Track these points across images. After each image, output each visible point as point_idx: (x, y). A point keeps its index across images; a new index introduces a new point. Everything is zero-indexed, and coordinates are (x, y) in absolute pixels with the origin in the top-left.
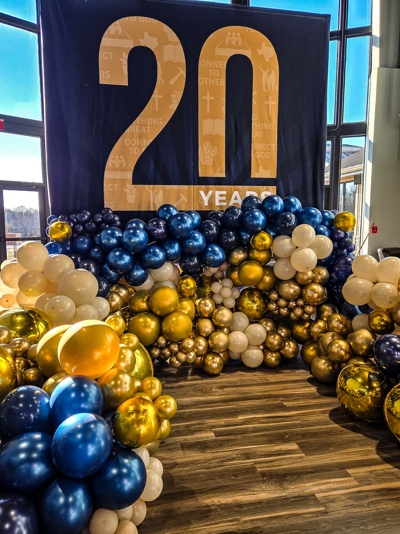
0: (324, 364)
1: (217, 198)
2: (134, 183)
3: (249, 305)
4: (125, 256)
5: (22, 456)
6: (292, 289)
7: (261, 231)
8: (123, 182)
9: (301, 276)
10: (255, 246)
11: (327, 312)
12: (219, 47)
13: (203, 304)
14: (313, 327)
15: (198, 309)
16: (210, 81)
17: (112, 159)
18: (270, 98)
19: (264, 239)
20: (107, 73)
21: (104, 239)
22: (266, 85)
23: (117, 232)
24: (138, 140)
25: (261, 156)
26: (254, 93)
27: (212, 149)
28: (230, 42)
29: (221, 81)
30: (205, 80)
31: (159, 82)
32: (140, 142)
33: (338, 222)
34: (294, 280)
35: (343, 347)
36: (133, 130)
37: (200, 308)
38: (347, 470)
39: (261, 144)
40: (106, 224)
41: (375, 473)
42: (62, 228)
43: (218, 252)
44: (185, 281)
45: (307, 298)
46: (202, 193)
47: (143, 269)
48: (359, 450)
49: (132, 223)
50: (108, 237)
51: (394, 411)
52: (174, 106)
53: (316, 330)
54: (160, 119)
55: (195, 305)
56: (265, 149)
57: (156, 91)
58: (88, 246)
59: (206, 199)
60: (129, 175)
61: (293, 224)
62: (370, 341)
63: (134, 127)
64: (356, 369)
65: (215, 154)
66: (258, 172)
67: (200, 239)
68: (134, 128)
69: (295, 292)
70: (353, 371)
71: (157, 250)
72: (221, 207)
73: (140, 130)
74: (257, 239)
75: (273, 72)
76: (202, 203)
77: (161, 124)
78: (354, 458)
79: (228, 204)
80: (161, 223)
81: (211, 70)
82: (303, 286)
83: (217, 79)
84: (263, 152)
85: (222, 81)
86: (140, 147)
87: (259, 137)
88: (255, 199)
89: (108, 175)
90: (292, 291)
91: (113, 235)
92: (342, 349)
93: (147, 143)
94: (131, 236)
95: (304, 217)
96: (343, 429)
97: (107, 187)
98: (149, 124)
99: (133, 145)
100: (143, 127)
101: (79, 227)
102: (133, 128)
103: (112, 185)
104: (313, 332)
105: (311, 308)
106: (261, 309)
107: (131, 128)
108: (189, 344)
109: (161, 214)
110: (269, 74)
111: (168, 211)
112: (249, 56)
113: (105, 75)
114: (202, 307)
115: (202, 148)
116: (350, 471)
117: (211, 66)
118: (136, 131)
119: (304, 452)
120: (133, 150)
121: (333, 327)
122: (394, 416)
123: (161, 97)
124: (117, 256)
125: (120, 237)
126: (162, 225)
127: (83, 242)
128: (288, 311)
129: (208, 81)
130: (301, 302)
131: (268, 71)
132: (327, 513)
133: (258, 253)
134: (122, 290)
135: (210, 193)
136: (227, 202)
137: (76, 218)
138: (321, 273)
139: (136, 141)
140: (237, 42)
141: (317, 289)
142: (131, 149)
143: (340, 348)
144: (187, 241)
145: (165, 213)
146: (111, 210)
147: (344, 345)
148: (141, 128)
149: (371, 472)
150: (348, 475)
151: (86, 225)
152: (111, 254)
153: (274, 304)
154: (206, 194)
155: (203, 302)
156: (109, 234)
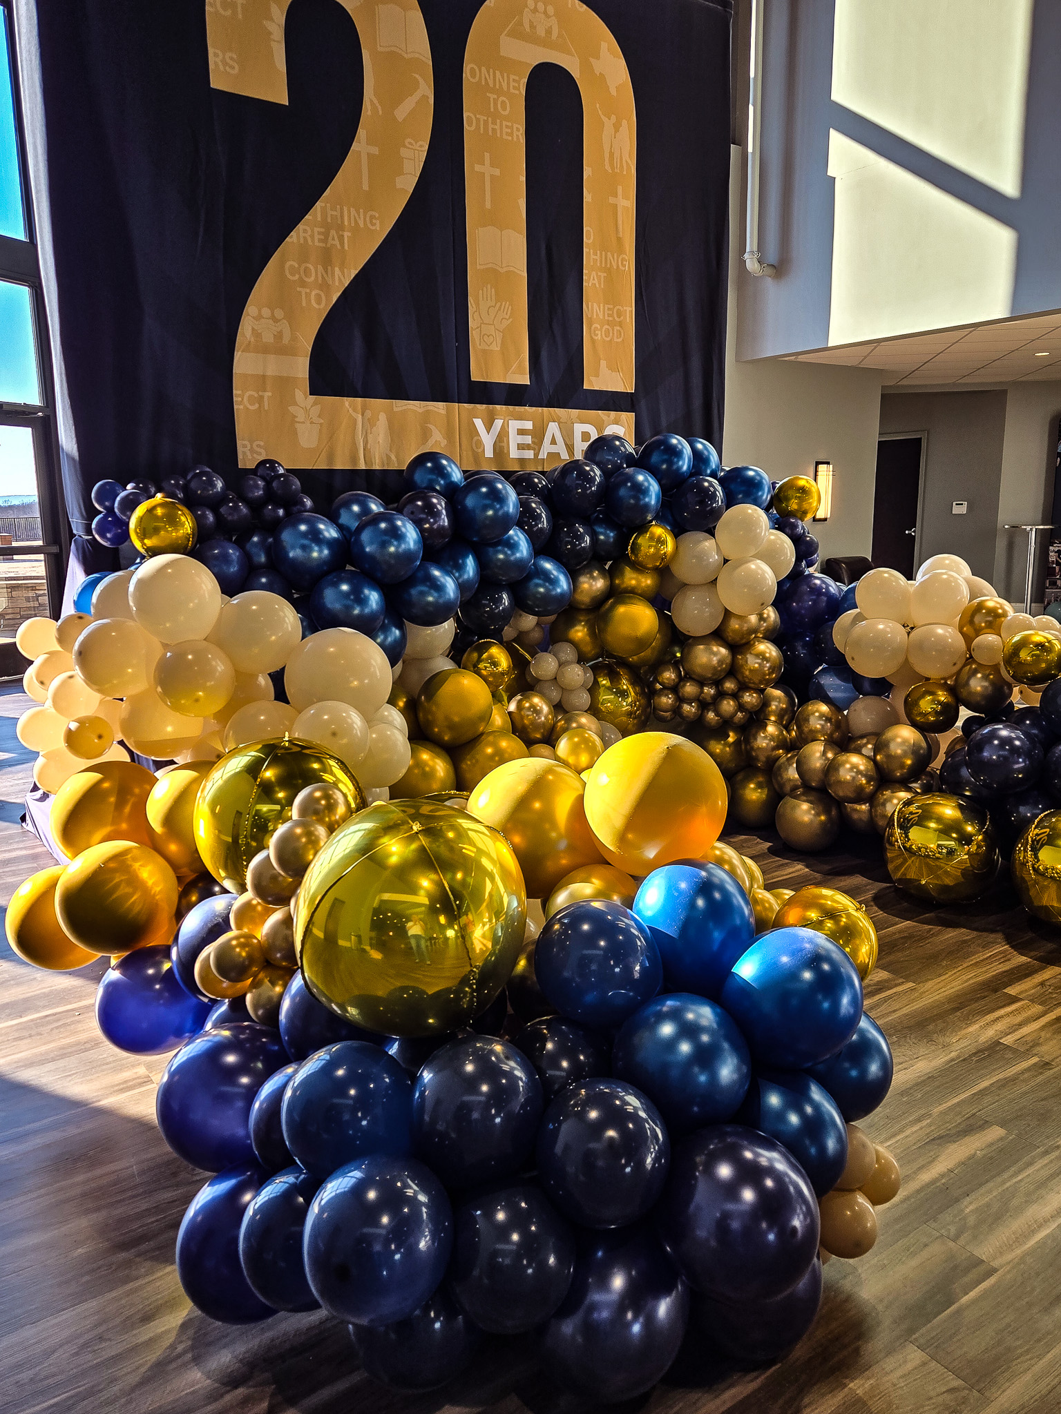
0: (808, 812)
1: (514, 440)
2: (314, 390)
3: (609, 704)
4: (366, 592)
6: (712, 656)
7: (651, 521)
8: (284, 384)
9: (734, 625)
10: (636, 556)
11: (776, 703)
12: (508, 35)
13: (529, 709)
14: (756, 739)
15: (517, 718)
16: (491, 126)
17: (253, 318)
18: (620, 189)
19: (659, 541)
20: (231, 58)
21: (293, 548)
22: (612, 154)
23: (324, 528)
24: (320, 268)
25: (603, 335)
26: (587, 172)
27: (499, 309)
28: (532, 26)
29: (515, 130)
30: (478, 120)
31: (369, 107)
32: (325, 275)
33: (787, 499)
34: (718, 635)
35: (862, 768)
36: (305, 238)
37: (522, 718)
38: (1005, 991)
39: (602, 305)
40: (278, 506)
41: (1050, 986)
42: (172, 520)
43: (557, 575)
45: (747, 673)
46: (479, 423)
48: (988, 955)
49: (345, 503)
50: (306, 542)
51: (1040, 867)
52: (408, 182)
53: (764, 745)
54: (374, 213)
55: (509, 713)
56: (611, 319)
57: (361, 133)
58: (239, 569)
59: (488, 441)
60: (301, 367)
62: (921, 748)
63: (308, 228)
64: (912, 808)
65: (506, 323)
66: (597, 375)
67: (521, 543)
68: (309, 233)
69: (720, 662)
70: (911, 813)
71: (437, 573)
72: (522, 461)
73: (325, 240)
74: (643, 541)
75: (624, 122)
76: (480, 450)
77: (378, 229)
78: (992, 970)
79: (536, 455)
80: (435, 501)
81: (492, 96)
82: (739, 647)
83: (508, 124)
84: (606, 327)
85: (518, 130)
86: (325, 287)
87: (597, 286)
88: (617, 443)
89: (244, 364)
90: (715, 660)
91: (315, 536)
92: (859, 772)
93: (343, 277)
96: (927, 927)
97: (243, 400)
98: (346, 223)
99: (306, 279)
100: (333, 233)
102: (304, 233)
103: (256, 395)
104: (759, 748)
105: (754, 695)
106: (637, 710)
107: (301, 231)
109: (420, 477)
110: (617, 127)
111: (440, 471)
112: (575, 74)
113: (225, 63)
114: (528, 716)
115: (478, 304)
116: (1012, 991)
117: (491, 86)
118: (313, 241)
119: (907, 979)
120: (308, 295)
121: (811, 731)
122: (1042, 875)
123: (375, 150)
124: (346, 595)
125: (335, 540)
126: (440, 507)
127: (224, 559)
128: (698, 709)
129: (486, 122)
130: (729, 685)
131: (613, 117)
132: (1047, 1064)
133: (634, 575)
135: (498, 423)
136: (534, 449)
138: (765, 616)
139: (315, 272)
140: (549, 31)
141: (768, 651)
142: (304, 291)
143: (855, 770)
144: (491, 550)
146: (280, 465)
147: (861, 762)
148: (326, 235)
149: (1042, 984)
150: (1014, 999)
151: (223, 510)
152: (329, 591)
153: (670, 696)
154: (489, 426)
155: (527, 705)
156: (304, 535)
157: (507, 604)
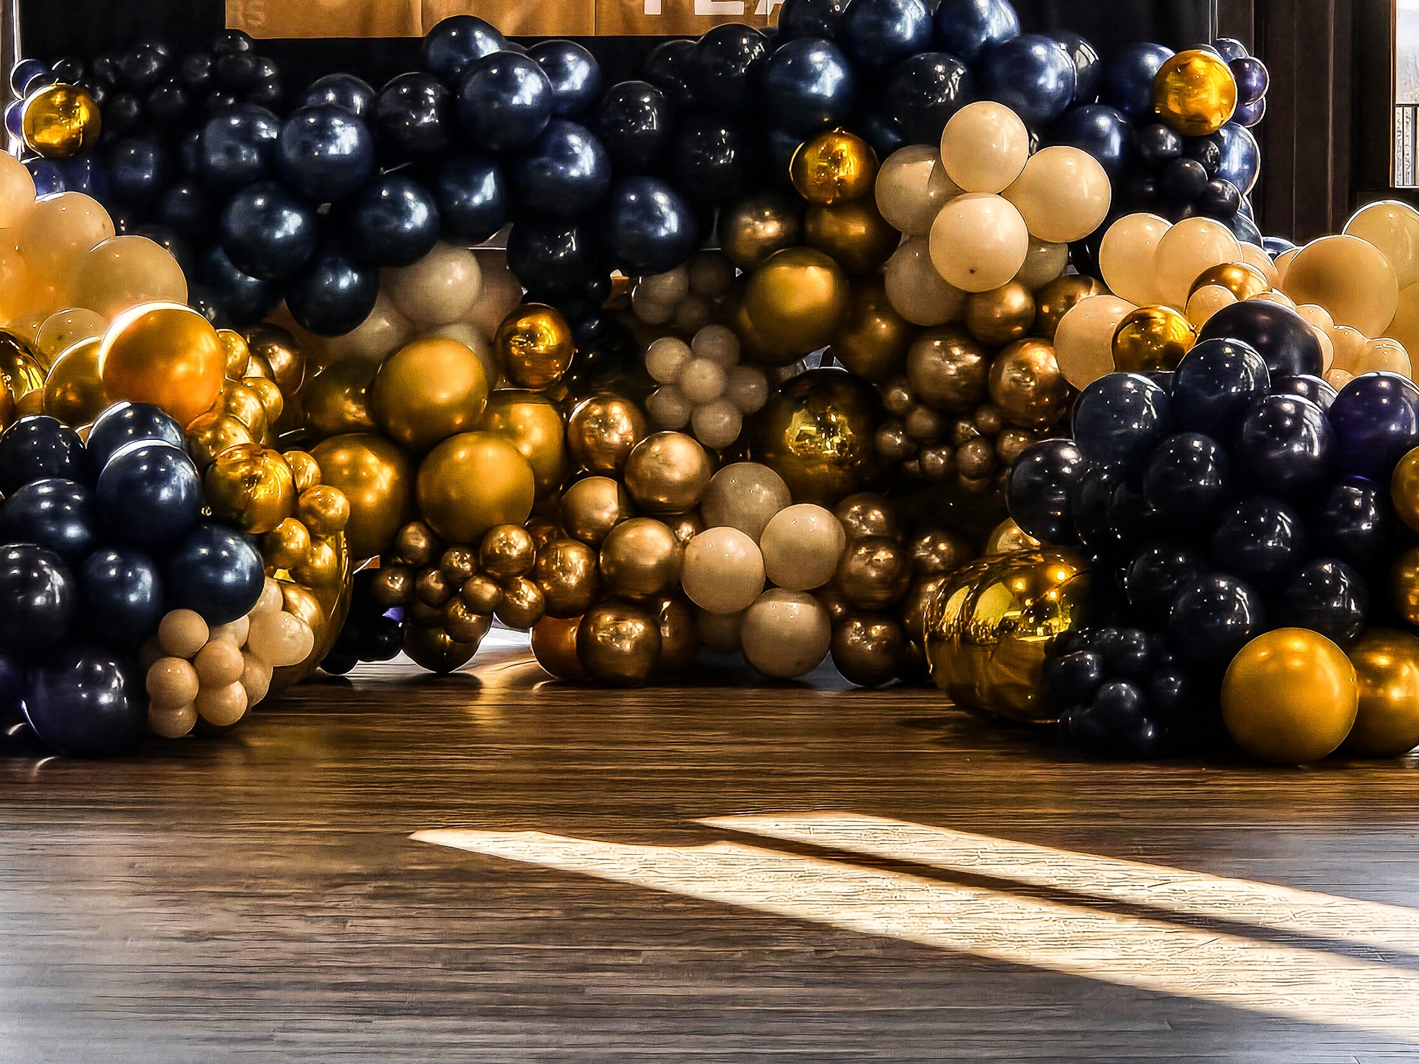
3: (806, 441)
4: (285, 213)
5: (46, 505)
9: (979, 307)
10: (809, 190)
13: (597, 417)
15: (573, 437)
19: (837, 161)
21: (215, 150)
23: (263, 126)
34: (960, 323)
37: (581, 433)
40: (225, 95)
42: (68, 110)
43: (665, 209)
44: (523, 324)
45: (1003, 398)
47: (354, 271)
49: (323, 89)
50: (231, 142)
55: (566, 425)
58: (156, 177)
61: (952, 96)
67: (585, 156)
69: (965, 373)
71: (409, 196)
74: (813, 157)
80: (430, 92)
82: (992, 349)
90: (952, 369)
91: (247, 135)
94: (308, 137)
95: (1000, 69)
101: (128, 107)
106: (855, 457)
108: (508, 545)
109: (435, 53)
111: (466, 43)
114: (592, 430)
125: (271, 141)
126: (431, 100)
127: (138, 163)
130: (989, 419)
134: (276, 348)
137: (115, 69)
144: (530, 163)
145: (453, 53)
151: (153, 97)
152: (238, 206)
153: (899, 431)
155: (598, 412)
156: (233, 131)
157: (574, 249)
